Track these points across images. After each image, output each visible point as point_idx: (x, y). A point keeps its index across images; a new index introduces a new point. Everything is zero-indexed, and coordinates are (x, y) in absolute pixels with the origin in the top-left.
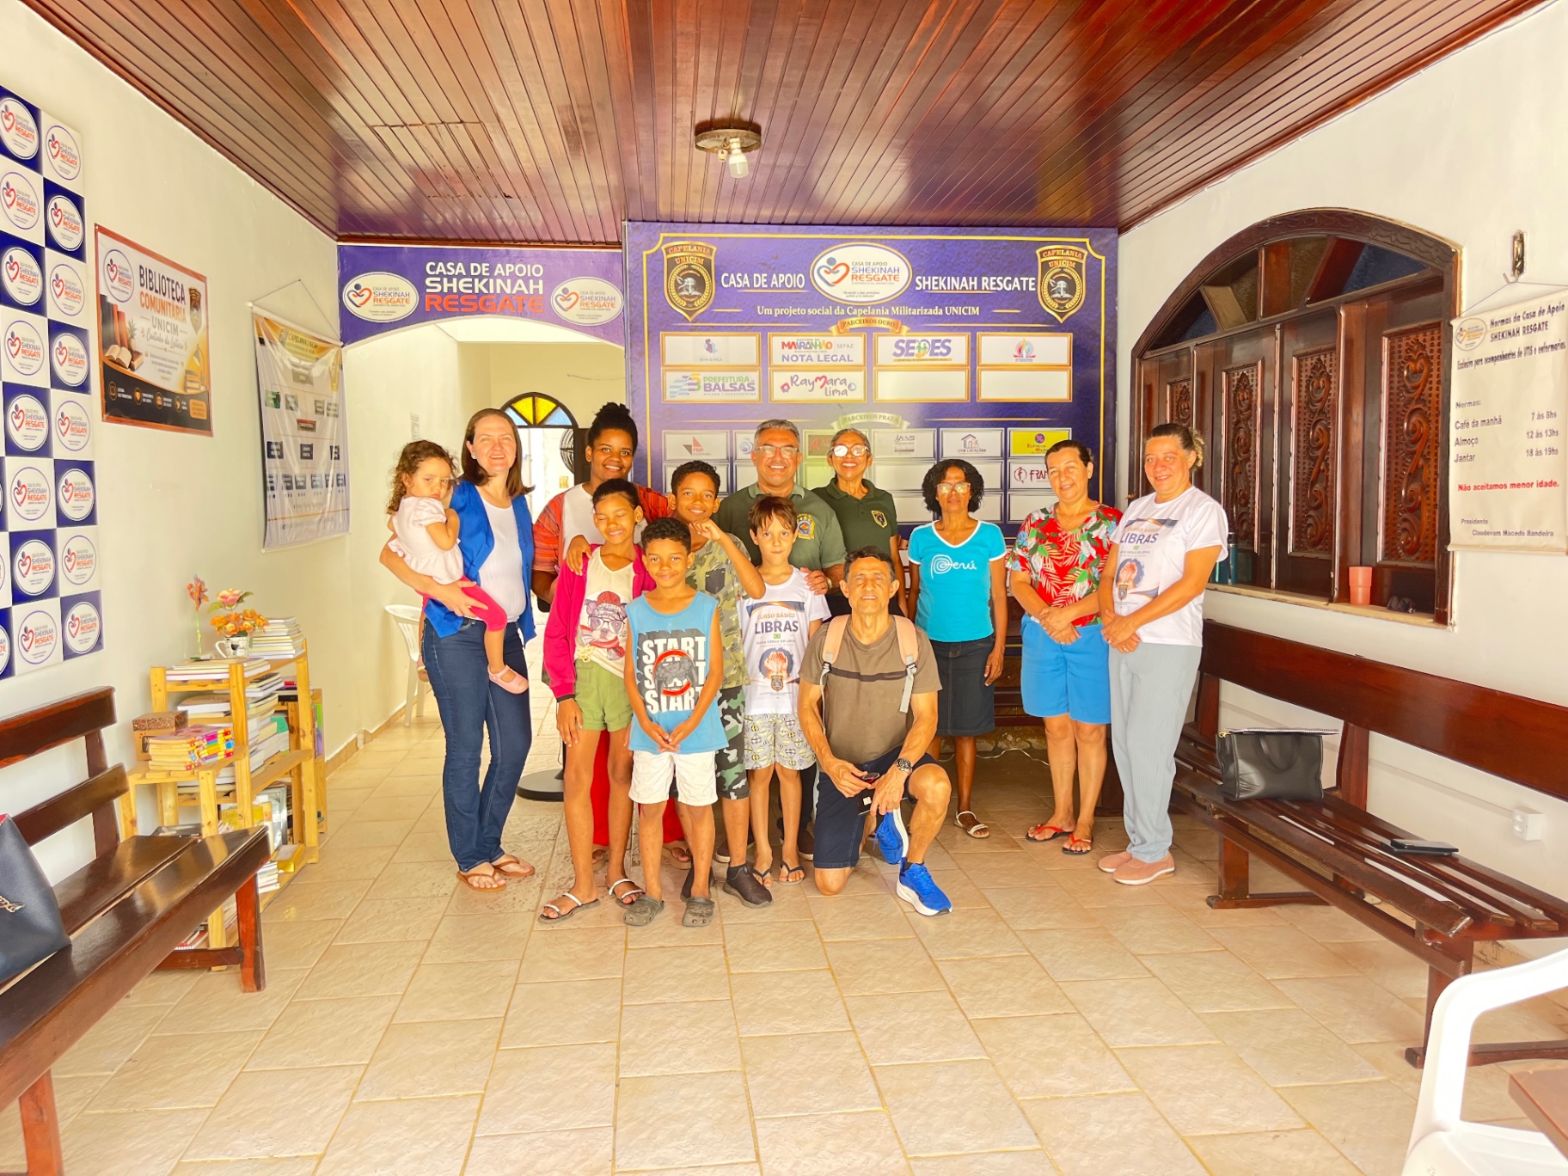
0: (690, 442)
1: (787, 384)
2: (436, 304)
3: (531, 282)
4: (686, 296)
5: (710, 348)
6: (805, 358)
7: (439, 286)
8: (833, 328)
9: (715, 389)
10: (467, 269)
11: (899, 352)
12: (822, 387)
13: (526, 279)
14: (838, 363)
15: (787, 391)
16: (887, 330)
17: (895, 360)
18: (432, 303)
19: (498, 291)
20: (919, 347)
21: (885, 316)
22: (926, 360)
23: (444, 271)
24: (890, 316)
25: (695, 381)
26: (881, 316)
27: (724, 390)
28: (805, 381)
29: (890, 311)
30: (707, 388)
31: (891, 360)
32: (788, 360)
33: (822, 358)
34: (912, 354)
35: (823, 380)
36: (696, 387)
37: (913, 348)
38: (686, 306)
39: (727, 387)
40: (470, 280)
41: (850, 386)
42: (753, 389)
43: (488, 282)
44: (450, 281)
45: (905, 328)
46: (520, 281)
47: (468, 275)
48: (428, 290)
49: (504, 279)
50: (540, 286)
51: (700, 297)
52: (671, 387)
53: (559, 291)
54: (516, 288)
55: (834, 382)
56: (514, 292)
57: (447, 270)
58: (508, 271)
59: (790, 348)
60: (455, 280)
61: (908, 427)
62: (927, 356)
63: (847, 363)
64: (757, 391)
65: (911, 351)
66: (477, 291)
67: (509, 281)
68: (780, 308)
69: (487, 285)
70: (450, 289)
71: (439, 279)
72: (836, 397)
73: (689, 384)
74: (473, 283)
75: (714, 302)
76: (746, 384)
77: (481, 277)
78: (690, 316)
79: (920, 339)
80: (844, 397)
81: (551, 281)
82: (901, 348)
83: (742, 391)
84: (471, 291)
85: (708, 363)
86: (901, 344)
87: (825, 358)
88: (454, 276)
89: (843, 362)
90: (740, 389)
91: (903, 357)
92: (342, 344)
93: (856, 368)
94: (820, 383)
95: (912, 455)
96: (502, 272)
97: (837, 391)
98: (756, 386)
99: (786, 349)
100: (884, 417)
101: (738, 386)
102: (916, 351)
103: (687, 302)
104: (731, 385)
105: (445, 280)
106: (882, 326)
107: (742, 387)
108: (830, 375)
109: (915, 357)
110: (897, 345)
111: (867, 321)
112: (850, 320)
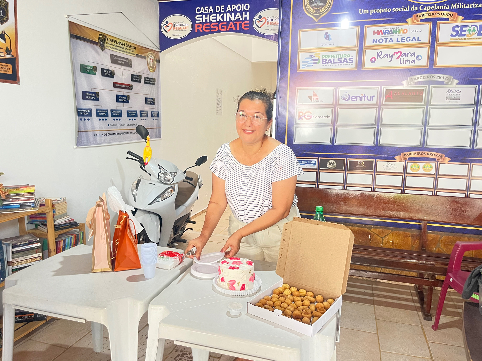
0: (312, 94)
1: (374, 58)
2: (200, 28)
3: (244, 13)
4: (315, 7)
5: (327, 37)
6: (388, 40)
7: (201, 19)
8: (409, 20)
9: (328, 62)
10: (214, 9)
11: (454, 33)
12: (397, 58)
13: (241, 12)
14: (410, 42)
15: (374, 62)
16: (447, 19)
17: (451, 39)
18: (198, 28)
19: (228, 20)
20: (470, 30)
21: (446, 10)
22: (475, 39)
23: (203, 11)
24: (450, 10)
25: (317, 58)
26: (444, 10)
27: (334, 63)
28: (386, 55)
29: (450, 7)
30: (324, 62)
31: (448, 39)
32: (376, 42)
33: (400, 39)
34: (464, 35)
35: (399, 54)
36: (317, 61)
37: (465, 31)
38: (315, 13)
39: (336, 61)
40: (215, 15)
41: (417, 57)
42: (352, 61)
43: (223, 15)
44: (206, 16)
45: (461, 18)
46: (238, 14)
47: (215, 12)
48: (197, 22)
49: (231, 13)
50: (248, 16)
51: (323, 6)
52: (303, 62)
53: (257, 17)
54: (236, 18)
55: (406, 55)
56: (235, 20)
57: (205, 11)
58: (233, 8)
59: (379, 34)
60: (208, 15)
61: (457, 84)
62: (475, 36)
63: (417, 42)
64: (354, 63)
65: (463, 33)
66: (218, 20)
67: (233, 14)
68: (374, 9)
69: (223, 17)
70: (206, 20)
71: (201, 16)
72: (408, 64)
73: (313, 60)
74: (216, 16)
75: (332, 9)
76: (348, 59)
77: (220, 13)
78: (317, 19)
79: (470, 24)
80: (413, 64)
81: (253, 13)
82: (457, 32)
83: (345, 63)
84: (215, 21)
85: (326, 46)
86: (456, 29)
87: (402, 39)
88: (208, 13)
89: (414, 42)
90: (344, 61)
91: (457, 37)
92: (160, 50)
93: (423, 45)
94: (397, 56)
95: (459, 102)
96: (230, 9)
97: (408, 61)
98: (354, 60)
99: (376, 35)
100: (440, 77)
101: (342, 60)
102: (467, 33)
103: (316, 10)
104: (338, 60)
105: (204, 16)
106: (444, 17)
107: (345, 60)
108: (404, 51)
109: (466, 37)
110: (453, 29)
111: (433, 14)
112: (421, 14)
